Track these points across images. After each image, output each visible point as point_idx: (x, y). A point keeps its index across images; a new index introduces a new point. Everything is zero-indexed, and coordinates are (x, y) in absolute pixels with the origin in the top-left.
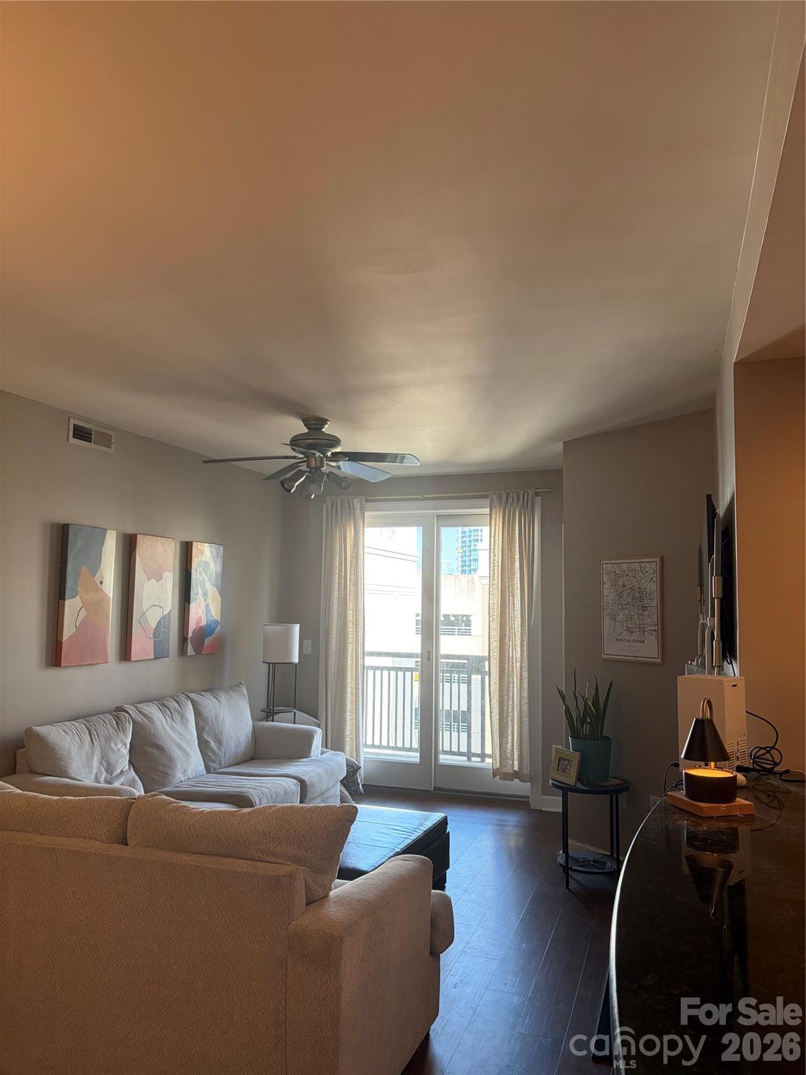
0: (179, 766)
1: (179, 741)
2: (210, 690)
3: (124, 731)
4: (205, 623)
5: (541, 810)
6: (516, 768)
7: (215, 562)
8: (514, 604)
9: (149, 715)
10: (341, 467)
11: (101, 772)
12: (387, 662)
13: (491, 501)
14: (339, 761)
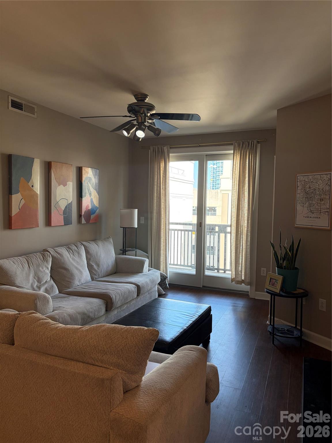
0: (77, 278)
1: (77, 266)
2: (95, 240)
3: (47, 261)
4: (91, 208)
5: (255, 299)
6: (243, 278)
7: (95, 178)
8: (244, 199)
9: (61, 253)
10: (155, 123)
11: (35, 282)
12: (181, 227)
13: (234, 146)
14: (156, 275)
